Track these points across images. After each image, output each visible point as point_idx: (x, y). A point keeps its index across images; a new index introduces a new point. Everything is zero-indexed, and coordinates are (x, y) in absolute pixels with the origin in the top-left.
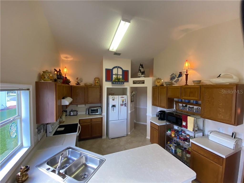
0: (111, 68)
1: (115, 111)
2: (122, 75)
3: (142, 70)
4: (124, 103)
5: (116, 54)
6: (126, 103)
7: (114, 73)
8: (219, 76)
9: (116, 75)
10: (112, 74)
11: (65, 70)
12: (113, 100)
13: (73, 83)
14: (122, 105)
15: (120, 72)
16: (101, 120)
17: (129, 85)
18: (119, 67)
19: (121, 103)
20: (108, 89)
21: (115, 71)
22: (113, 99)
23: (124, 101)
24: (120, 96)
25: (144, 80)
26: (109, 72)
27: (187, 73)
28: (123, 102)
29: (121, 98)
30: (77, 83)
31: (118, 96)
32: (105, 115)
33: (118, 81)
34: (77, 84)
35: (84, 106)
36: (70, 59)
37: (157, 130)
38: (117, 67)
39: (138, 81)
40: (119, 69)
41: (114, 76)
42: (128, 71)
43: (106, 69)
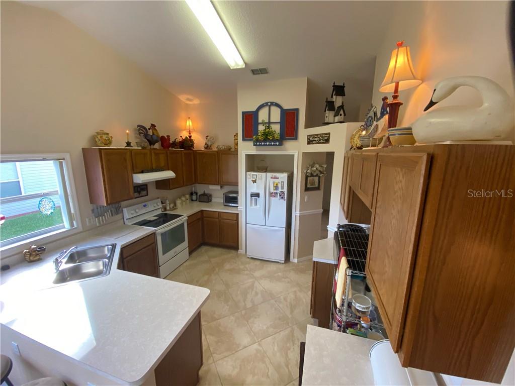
0: (254, 109)
1: (258, 206)
2: (281, 123)
4: (278, 192)
5: (256, 71)
6: (283, 192)
7: (260, 121)
8: (432, 104)
9: (263, 123)
10: (257, 124)
11: (189, 123)
12: (254, 182)
13: (199, 144)
14: (273, 194)
15: (276, 115)
16: (235, 219)
17: (296, 149)
18: (272, 104)
19: (272, 191)
20: (249, 158)
21: (263, 116)
22: (254, 179)
23: (280, 186)
24: (269, 175)
25: (329, 134)
26: (250, 119)
28: (276, 188)
29: (271, 178)
30: (206, 146)
31: (265, 174)
33: (267, 138)
34: (206, 148)
38: (267, 104)
39: (317, 135)
40: (273, 108)
41: (261, 128)
42: (297, 110)
43: (243, 113)
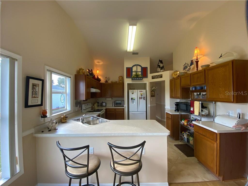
0: (131, 67)
1: (134, 103)
2: (141, 72)
3: (161, 65)
4: (143, 97)
5: (134, 53)
6: (144, 97)
7: (133, 71)
8: (221, 56)
9: (135, 72)
10: (132, 72)
11: (98, 72)
12: (133, 93)
13: (103, 80)
14: (141, 98)
15: (139, 69)
16: (123, 111)
17: (148, 81)
18: (138, 65)
19: (140, 97)
20: (129, 84)
21: (134, 69)
22: (132, 93)
23: (143, 94)
24: (139, 91)
25: (162, 75)
26: (129, 70)
27: (197, 60)
28: (142, 95)
29: (140, 92)
30: (106, 81)
31: (137, 90)
32: (126, 107)
33: (137, 77)
34: (106, 82)
35: (111, 99)
36: (101, 63)
37: (170, 119)
38: (136, 65)
39: (156, 75)
40: (138, 67)
41: (134, 73)
42: (147, 68)
43: (127, 68)
